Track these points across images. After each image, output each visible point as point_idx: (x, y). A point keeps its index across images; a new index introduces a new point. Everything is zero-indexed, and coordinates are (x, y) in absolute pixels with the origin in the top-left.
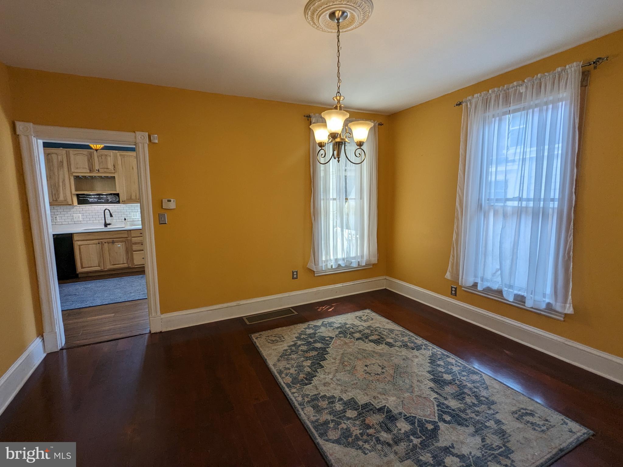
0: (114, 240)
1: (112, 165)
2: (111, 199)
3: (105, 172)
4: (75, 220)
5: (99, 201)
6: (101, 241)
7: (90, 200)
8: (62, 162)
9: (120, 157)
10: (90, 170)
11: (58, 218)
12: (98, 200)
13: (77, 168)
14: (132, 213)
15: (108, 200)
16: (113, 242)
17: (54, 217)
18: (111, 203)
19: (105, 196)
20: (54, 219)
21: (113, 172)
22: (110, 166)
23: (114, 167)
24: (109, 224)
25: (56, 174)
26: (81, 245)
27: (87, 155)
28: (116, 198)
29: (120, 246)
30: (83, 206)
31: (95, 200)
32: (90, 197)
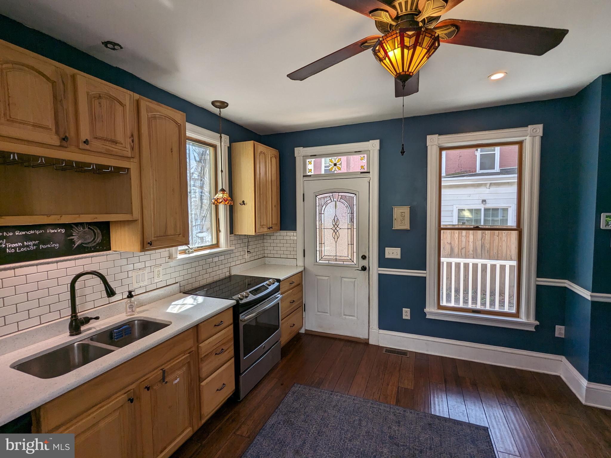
0: (166, 367)
1: (129, 133)
2: (79, 238)
3: (109, 154)
5: (41, 246)
7: (11, 246)
9: (146, 115)
10: (65, 139)
12: (37, 245)
13: (11, 120)
14: (135, 274)
15: (72, 242)
16: (164, 379)
18: (82, 250)
19: (63, 231)
21: (130, 155)
22: (123, 137)
23: (132, 141)
24: (87, 320)
27: (53, 83)
28: (95, 234)
29: (178, 380)
31: (27, 246)
32: (11, 234)
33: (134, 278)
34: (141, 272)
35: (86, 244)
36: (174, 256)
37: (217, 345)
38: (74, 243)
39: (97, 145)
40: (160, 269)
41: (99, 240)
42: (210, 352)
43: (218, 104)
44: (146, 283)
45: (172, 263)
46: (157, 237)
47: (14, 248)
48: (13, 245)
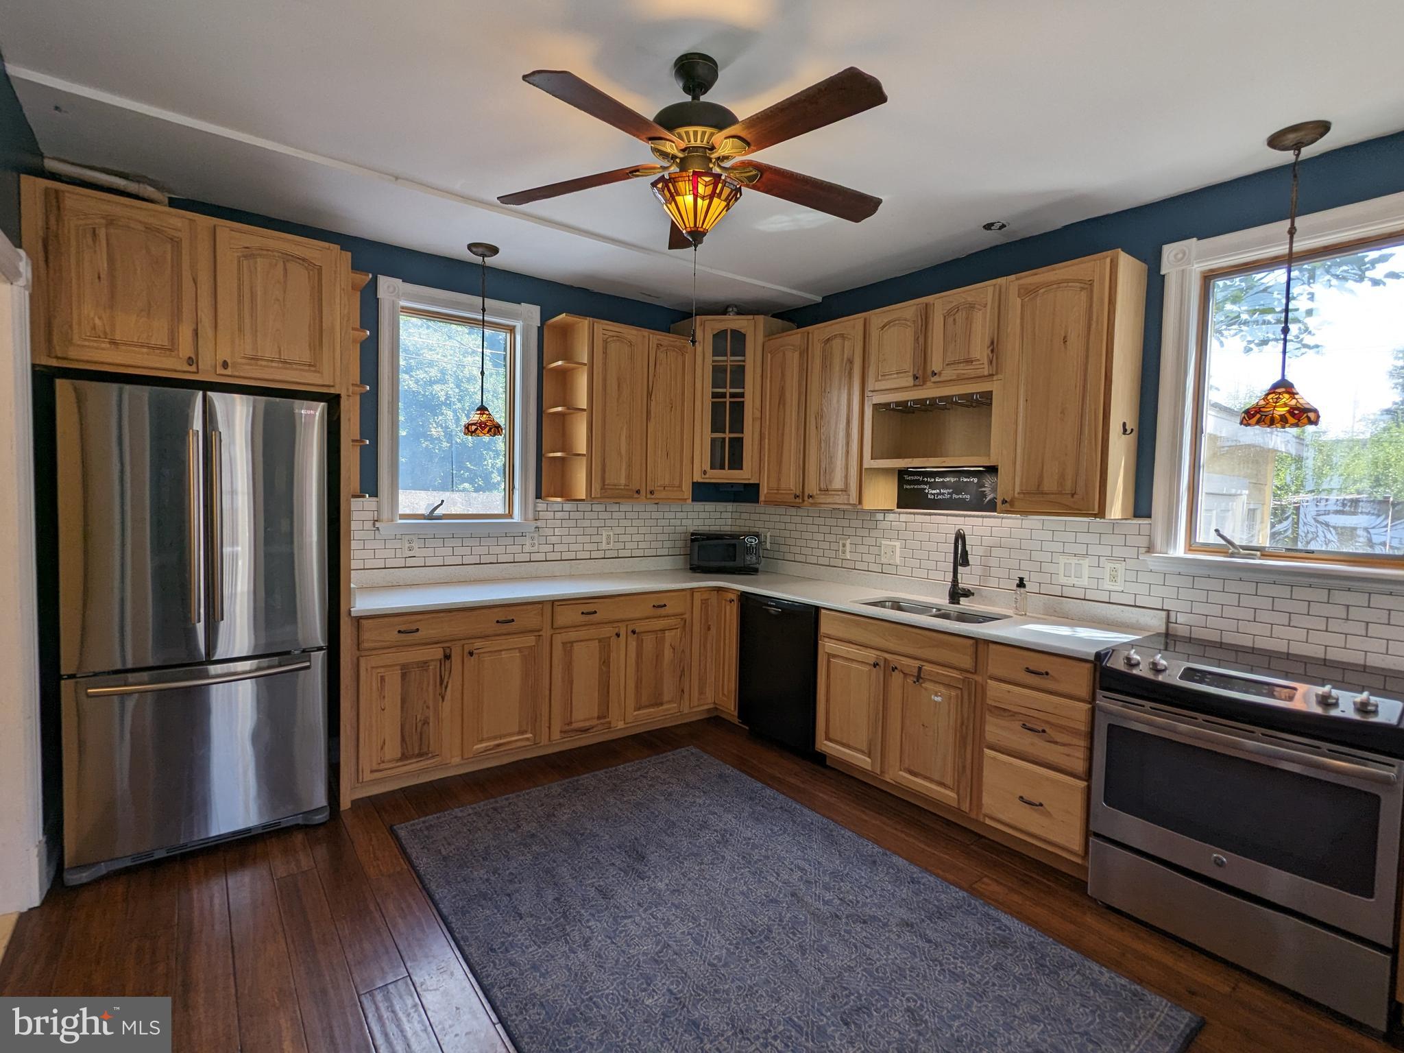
0: (925, 666)
1: (987, 341)
3: (960, 379)
4: (884, 560)
5: (955, 496)
6: (885, 659)
7: (932, 492)
8: (851, 362)
9: (1019, 301)
10: (918, 377)
11: (848, 547)
12: (951, 494)
13: (883, 375)
14: (1062, 560)
15: (984, 495)
16: (919, 678)
17: (841, 542)
19: (976, 480)
21: (988, 373)
22: (979, 351)
23: (992, 351)
24: (967, 594)
26: (835, 656)
29: (938, 699)
30: (910, 513)
31: (943, 494)
32: (933, 480)
33: (1062, 566)
34: (1074, 561)
36: (1158, 549)
37: (1032, 713)
38: (985, 496)
39: (949, 373)
40: (1120, 567)
42: (1010, 711)
43: (1292, 137)
44: (1085, 582)
46: (1024, 493)
47: (934, 494)
48: (934, 492)
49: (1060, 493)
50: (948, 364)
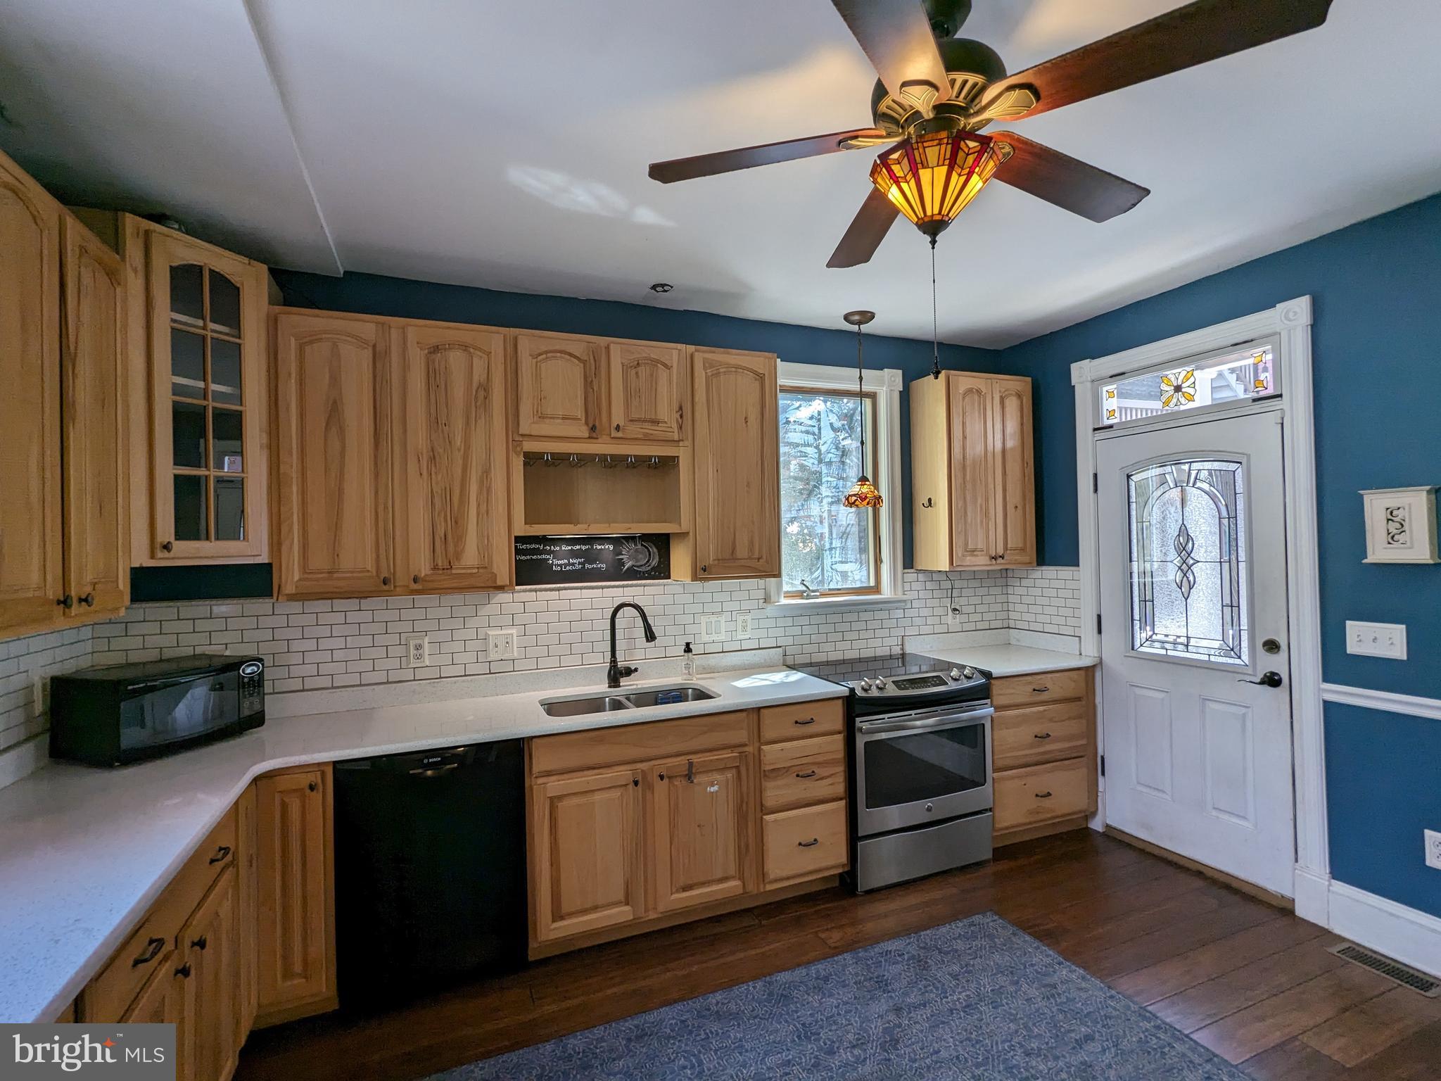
0: (695, 759)
1: (676, 407)
2: (630, 559)
3: (648, 439)
4: (492, 656)
5: (587, 566)
7: (557, 563)
8: (485, 388)
9: (703, 373)
10: (593, 429)
11: (427, 649)
12: (583, 564)
13: (543, 417)
14: (704, 619)
15: (621, 563)
16: (689, 776)
17: (412, 643)
18: (633, 574)
19: (611, 548)
20: (412, 651)
21: (676, 438)
22: (666, 412)
23: (681, 416)
24: (629, 672)
25: (458, 441)
26: (560, 798)
27: (584, 362)
28: (650, 555)
29: (716, 788)
30: (531, 591)
31: (573, 564)
32: (558, 548)
33: (703, 625)
34: (713, 618)
35: (638, 567)
36: (773, 599)
37: (804, 761)
38: (623, 564)
39: (634, 430)
40: (748, 617)
41: (655, 562)
42: (784, 768)
43: (856, 318)
44: (722, 637)
45: (770, 610)
46: (719, 560)
47: (561, 565)
48: (560, 562)
49: (750, 558)
50: (631, 421)
